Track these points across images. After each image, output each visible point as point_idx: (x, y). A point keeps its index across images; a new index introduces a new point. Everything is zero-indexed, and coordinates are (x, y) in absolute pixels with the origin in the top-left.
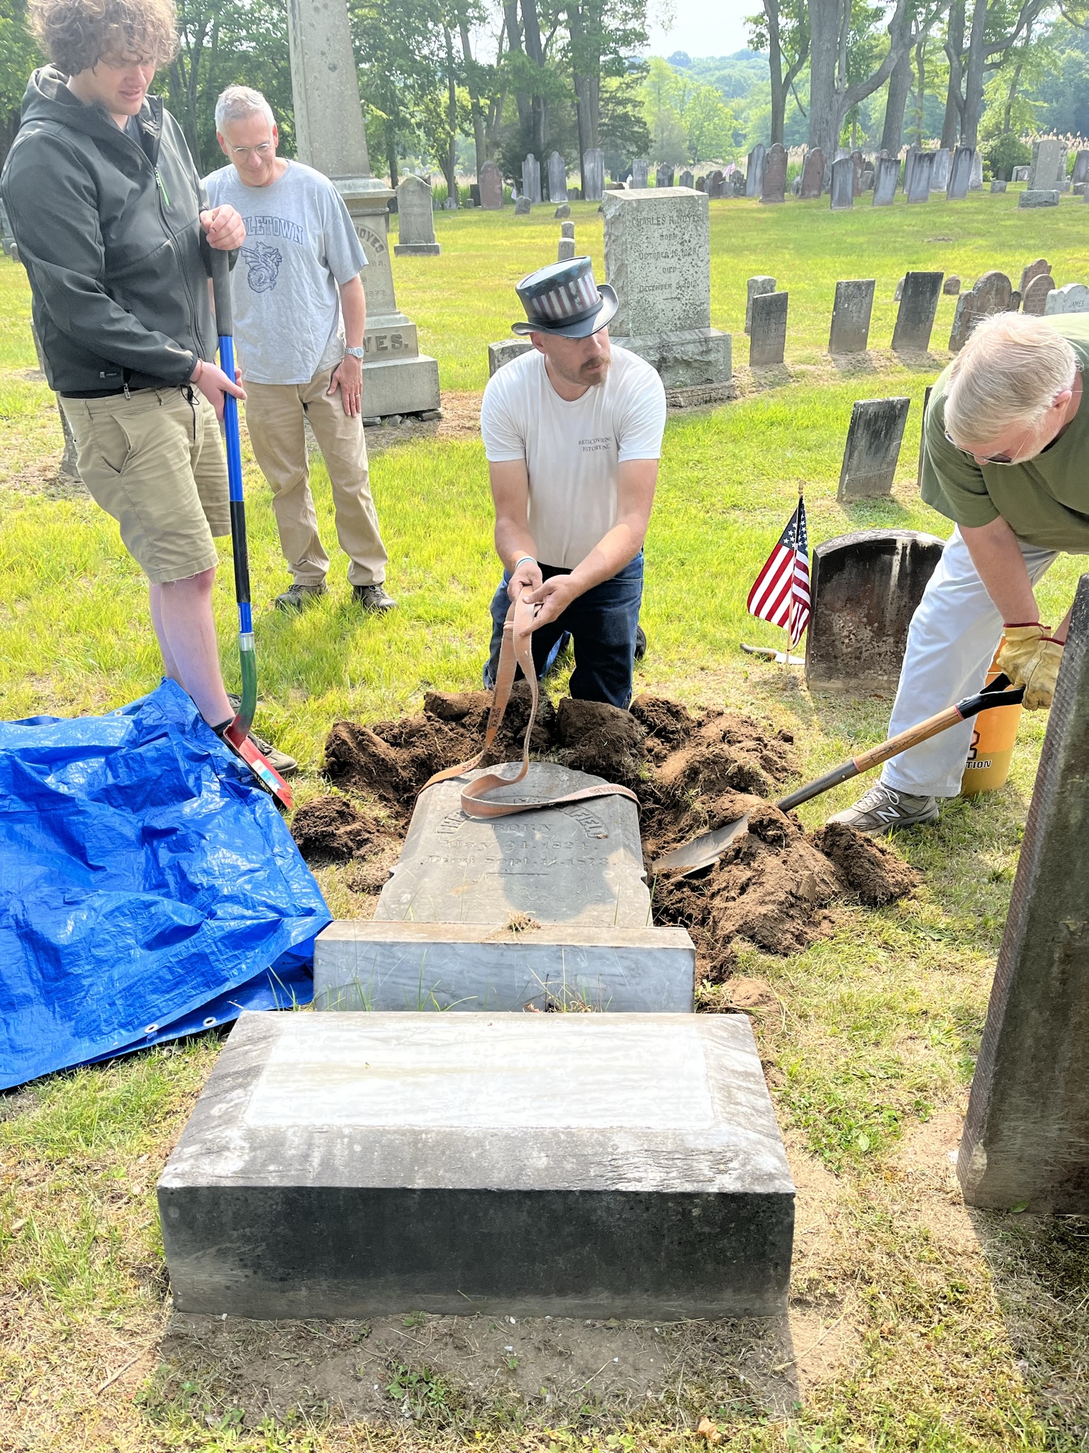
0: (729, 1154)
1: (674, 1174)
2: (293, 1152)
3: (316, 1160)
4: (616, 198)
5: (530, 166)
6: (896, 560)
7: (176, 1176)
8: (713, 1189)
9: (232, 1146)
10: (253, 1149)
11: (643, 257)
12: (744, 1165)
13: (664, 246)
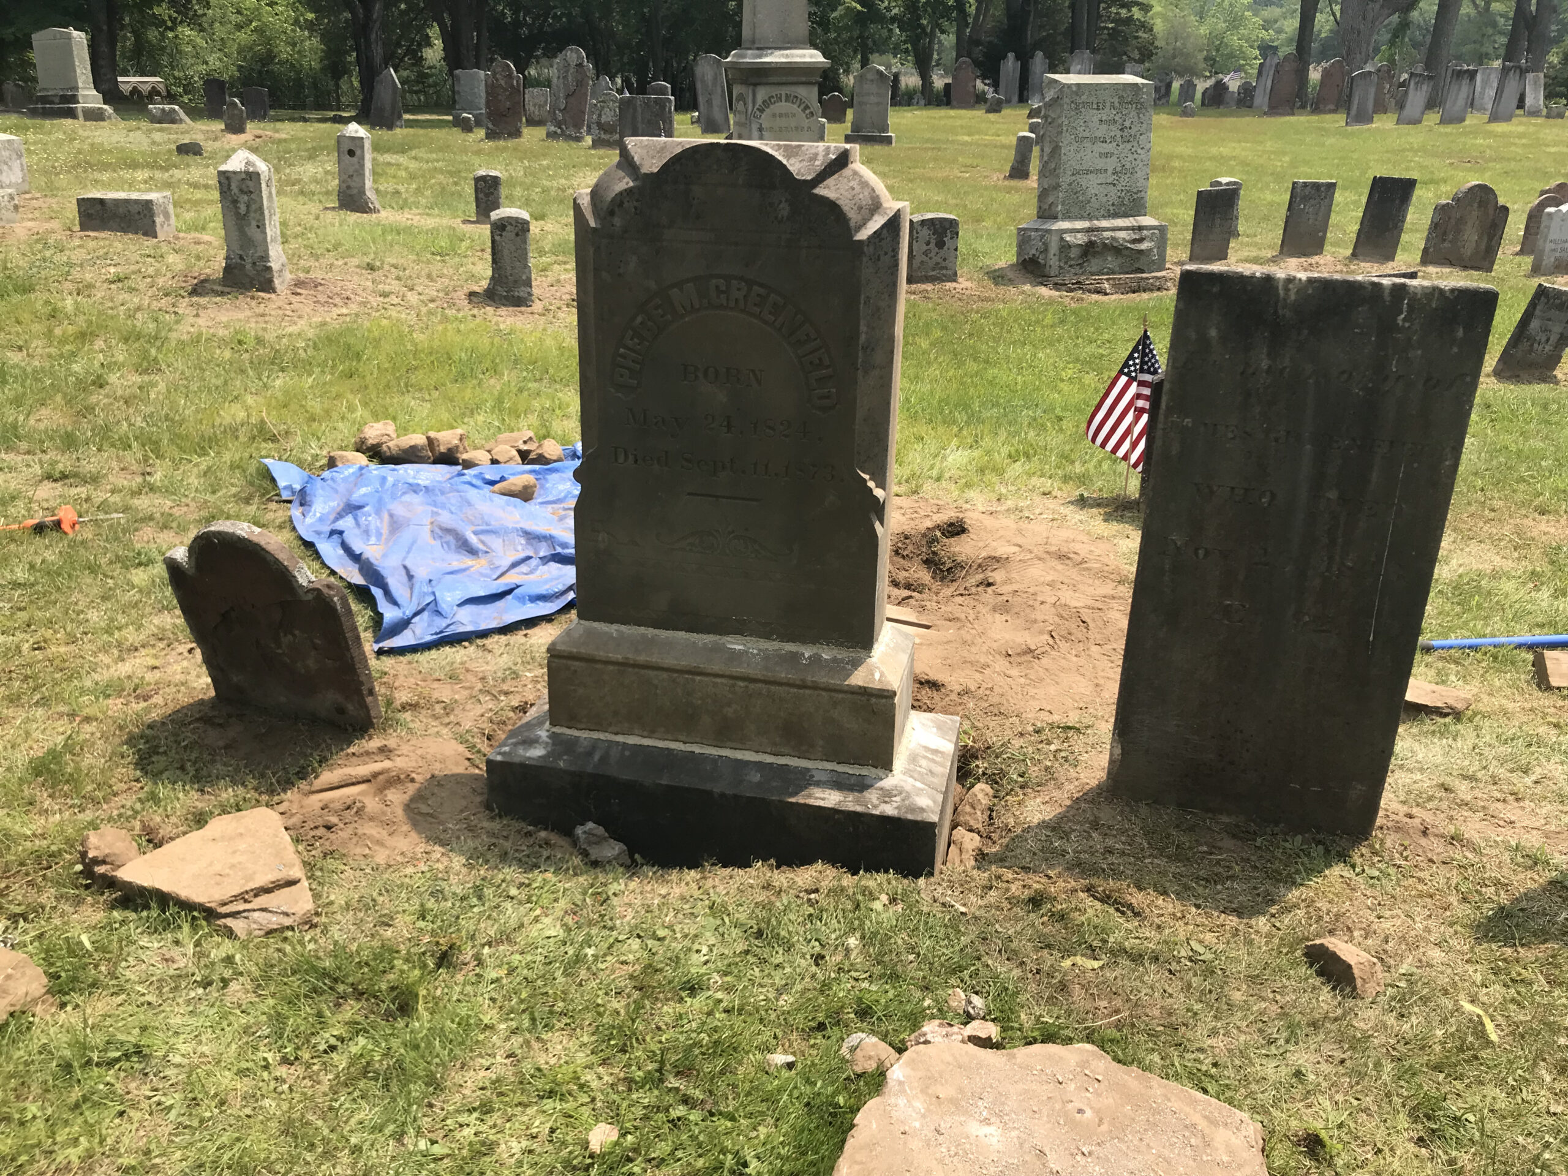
2: (582, 750)
3: (596, 757)
4: (1056, 81)
5: (1010, 65)
10: (554, 744)
11: (1079, 140)
12: (904, 801)
13: (1102, 131)
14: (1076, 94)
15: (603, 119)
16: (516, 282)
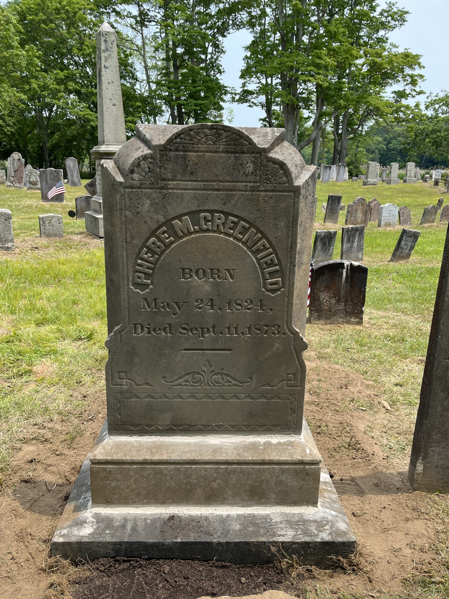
0: (324, 522)
1: (299, 532)
2: (118, 523)
3: (129, 528)
6: (345, 271)
7: (61, 536)
8: (319, 540)
9: (88, 521)
10: (98, 522)
12: (331, 528)
15: (31, 180)
16: (6, 240)
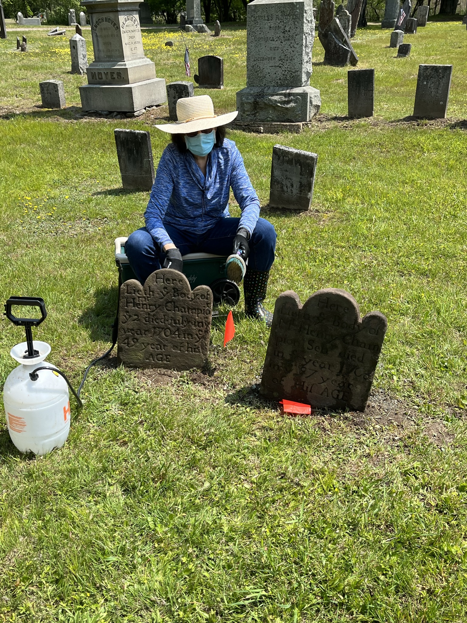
13: (271, 34)
14: (254, 11)
